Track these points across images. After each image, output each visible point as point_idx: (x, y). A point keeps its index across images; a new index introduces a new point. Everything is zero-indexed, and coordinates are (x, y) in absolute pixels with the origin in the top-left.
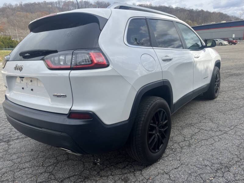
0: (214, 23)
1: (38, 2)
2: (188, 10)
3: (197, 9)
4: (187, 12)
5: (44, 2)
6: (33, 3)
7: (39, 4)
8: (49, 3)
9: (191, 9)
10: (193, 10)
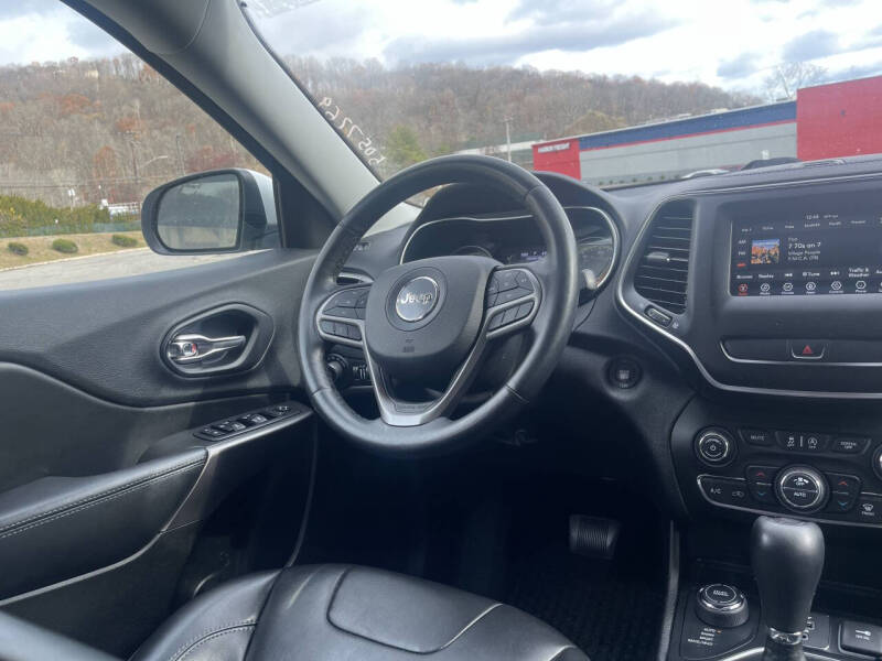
0: (688, 116)
1: (47, 63)
2: (590, 81)
3: (620, 76)
4: (589, 84)
5: (70, 60)
6: (29, 67)
7: (51, 68)
8: (91, 64)
9: (599, 77)
10: (605, 77)
